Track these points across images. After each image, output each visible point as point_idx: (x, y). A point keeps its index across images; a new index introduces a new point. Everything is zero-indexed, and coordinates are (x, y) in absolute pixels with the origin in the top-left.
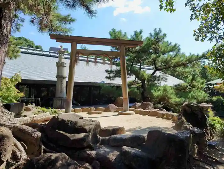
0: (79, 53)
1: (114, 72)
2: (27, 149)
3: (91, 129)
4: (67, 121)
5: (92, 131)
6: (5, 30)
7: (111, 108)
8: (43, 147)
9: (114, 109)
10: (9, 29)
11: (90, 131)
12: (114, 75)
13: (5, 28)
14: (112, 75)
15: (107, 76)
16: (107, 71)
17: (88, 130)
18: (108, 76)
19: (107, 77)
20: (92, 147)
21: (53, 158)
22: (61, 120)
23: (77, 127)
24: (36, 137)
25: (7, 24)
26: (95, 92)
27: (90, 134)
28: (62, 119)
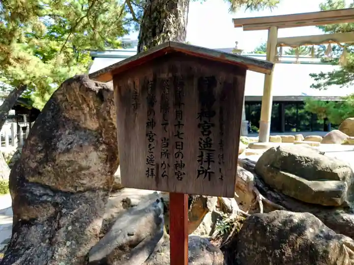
0: (282, 44)
1: (326, 76)
2: (238, 196)
3: (345, 174)
4: (299, 157)
5: (347, 178)
6: (182, 19)
7: (334, 137)
8: (261, 197)
9: (342, 139)
10: (186, 18)
11: (344, 179)
12: (327, 80)
13: (182, 17)
14: (322, 81)
15: (313, 84)
16: (313, 75)
17: (340, 176)
18: (316, 83)
19: (313, 86)
20: (349, 207)
21: (296, 221)
22: (287, 155)
23: (319, 169)
24: (245, 180)
25: (184, 11)
26: (287, 111)
27: (346, 183)
28: (289, 154)
